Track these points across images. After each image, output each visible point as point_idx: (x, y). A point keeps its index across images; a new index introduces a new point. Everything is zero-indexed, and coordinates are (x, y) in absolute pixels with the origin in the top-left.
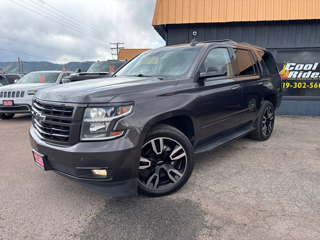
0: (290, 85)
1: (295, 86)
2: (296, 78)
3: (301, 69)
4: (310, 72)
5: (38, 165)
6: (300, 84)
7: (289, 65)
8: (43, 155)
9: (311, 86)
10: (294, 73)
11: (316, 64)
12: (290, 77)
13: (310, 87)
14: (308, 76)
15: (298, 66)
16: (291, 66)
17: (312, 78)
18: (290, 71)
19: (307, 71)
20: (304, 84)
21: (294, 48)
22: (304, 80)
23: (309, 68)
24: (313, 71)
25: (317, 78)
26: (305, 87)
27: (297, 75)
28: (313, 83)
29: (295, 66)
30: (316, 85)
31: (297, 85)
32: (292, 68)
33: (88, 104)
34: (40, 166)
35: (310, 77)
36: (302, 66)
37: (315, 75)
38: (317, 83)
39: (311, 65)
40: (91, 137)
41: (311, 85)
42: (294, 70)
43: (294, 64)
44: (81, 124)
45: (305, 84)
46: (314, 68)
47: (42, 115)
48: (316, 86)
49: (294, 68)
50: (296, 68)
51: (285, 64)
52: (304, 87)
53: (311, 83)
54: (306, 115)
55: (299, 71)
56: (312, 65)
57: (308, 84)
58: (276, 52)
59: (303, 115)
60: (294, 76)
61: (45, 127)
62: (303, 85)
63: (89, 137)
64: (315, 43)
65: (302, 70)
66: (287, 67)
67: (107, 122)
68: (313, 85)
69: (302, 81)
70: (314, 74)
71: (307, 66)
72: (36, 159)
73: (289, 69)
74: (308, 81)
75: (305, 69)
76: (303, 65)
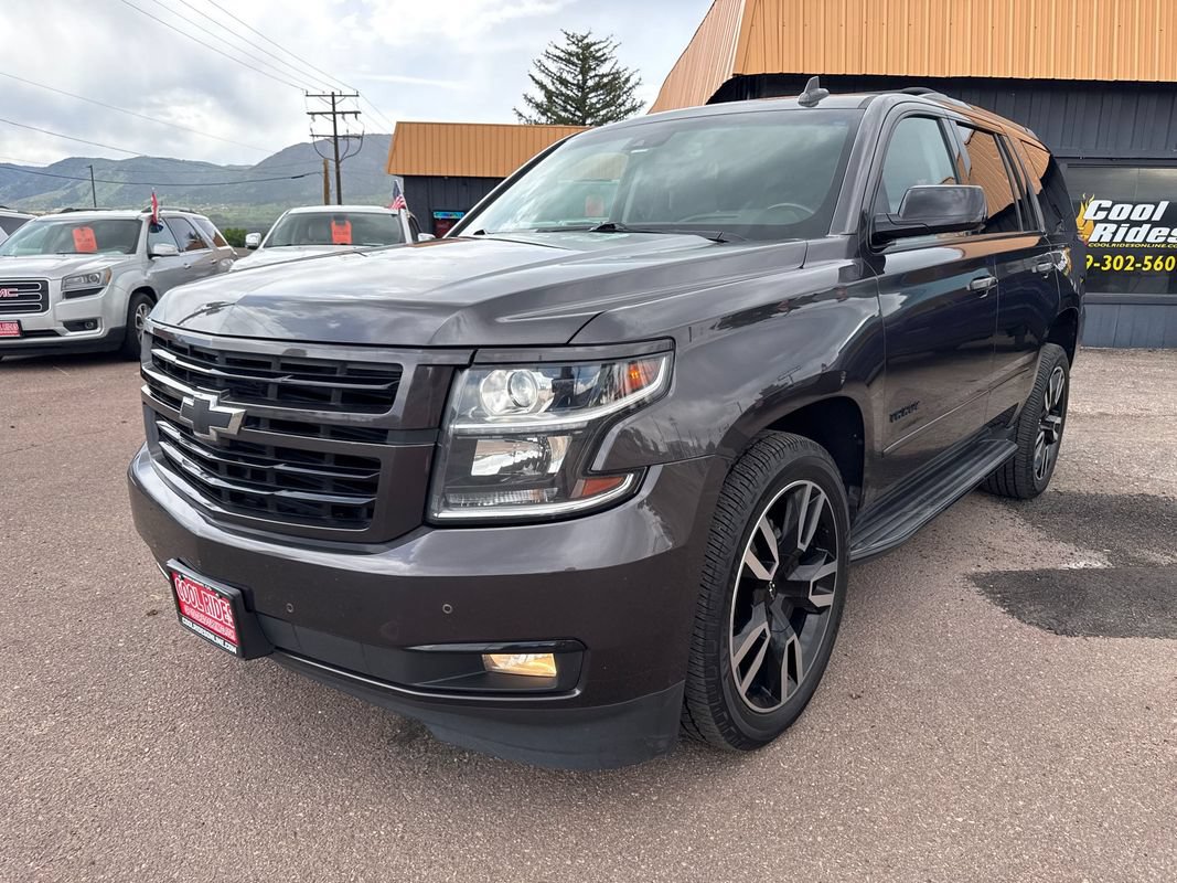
0: (1094, 262)
1: (1106, 266)
2: (1111, 242)
3: (1123, 217)
4: (1146, 227)
5: (201, 631)
6: (1119, 260)
7: (1094, 204)
8: (234, 591)
9: (1146, 266)
10: (1105, 229)
11: (1163, 205)
12: (1094, 238)
13: (1144, 269)
14: (1140, 239)
15: (1117, 208)
16: (1100, 209)
17: (1151, 244)
18: (1096, 222)
19: (1139, 224)
20: (1129, 260)
21: (1111, 159)
22: (1130, 248)
23: (1145, 217)
24: (1155, 224)
25: (1162, 243)
26: (1132, 269)
27: (1114, 234)
28: (1151, 257)
29: (1109, 210)
30: (1158, 261)
31: (1112, 262)
32: (1102, 215)
33: (472, 351)
34: (211, 637)
35: (1144, 242)
36: (1128, 208)
37: (1157, 236)
38: (1161, 257)
39: (1150, 208)
40: (473, 505)
41: (1146, 262)
42: (1106, 220)
43: (1107, 204)
44: (436, 447)
45: (1132, 258)
46: (1157, 217)
47: (219, 404)
48: (1158, 266)
49: (1107, 215)
50: (1113, 216)
51: (1086, 203)
52: (1128, 268)
53: (1147, 258)
54: (1130, 345)
55: (1119, 223)
56: (1153, 207)
57: (1139, 259)
58: (1066, 165)
59: (1122, 346)
60: (1107, 238)
61: (235, 458)
62: (1126, 262)
63: (465, 505)
64: (1166, 148)
65: (1128, 220)
66: (1089, 212)
67: (561, 433)
68: (1153, 261)
69: (1124, 250)
70: (1155, 231)
71: (1139, 208)
72: (186, 609)
73: (1095, 218)
74: (1139, 252)
75: (1135, 217)
76: (1131, 206)
